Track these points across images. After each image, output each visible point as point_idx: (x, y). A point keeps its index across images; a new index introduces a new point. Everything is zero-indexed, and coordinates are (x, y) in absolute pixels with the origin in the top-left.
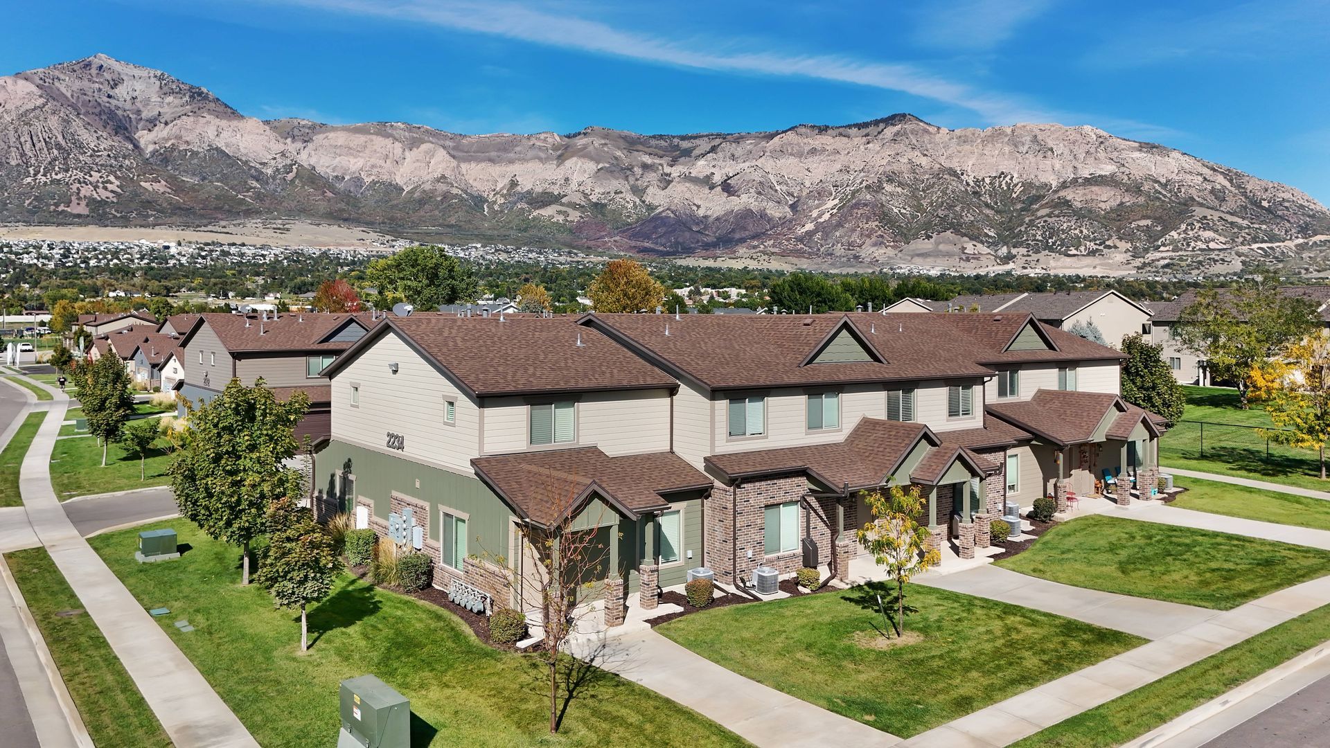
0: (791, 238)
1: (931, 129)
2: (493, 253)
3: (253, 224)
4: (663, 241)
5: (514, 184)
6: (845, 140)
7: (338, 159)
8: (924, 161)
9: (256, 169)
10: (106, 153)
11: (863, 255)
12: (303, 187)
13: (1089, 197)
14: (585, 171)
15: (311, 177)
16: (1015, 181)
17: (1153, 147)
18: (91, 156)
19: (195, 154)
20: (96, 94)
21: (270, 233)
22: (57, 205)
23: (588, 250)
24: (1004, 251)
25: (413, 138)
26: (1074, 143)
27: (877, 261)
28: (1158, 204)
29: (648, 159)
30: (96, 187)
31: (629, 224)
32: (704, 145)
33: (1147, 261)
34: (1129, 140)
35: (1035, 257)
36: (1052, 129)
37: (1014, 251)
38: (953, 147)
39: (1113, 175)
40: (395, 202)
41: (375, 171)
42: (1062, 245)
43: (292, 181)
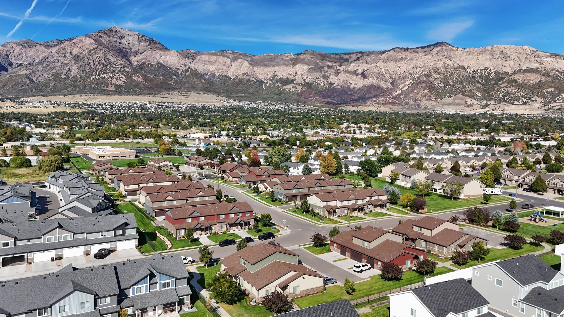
0: (390, 97)
1: (454, 49)
2: (267, 105)
3: (175, 93)
4: (336, 99)
5: (275, 75)
6: (416, 54)
7: (206, 66)
8: (451, 63)
9: (175, 71)
10: (120, 66)
11: (422, 105)
12: (193, 78)
13: (525, 78)
14: (304, 69)
15: (195, 74)
16: (492, 71)
17: (557, 55)
18: (115, 67)
19: (152, 65)
20: (115, 42)
21: (181, 97)
22: (104, 87)
23: (305, 103)
24: (484, 102)
25: (235, 57)
26: (520, 54)
27: (428, 107)
28: (557, 81)
29: (330, 64)
30: (117, 80)
31: (322, 91)
32: (354, 57)
33: (550, 107)
34: (546, 52)
35: (498, 105)
36: (510, 47)
37: (489, 103)
38: (464, 56)
39: (537, 68)
40: (228, 83)
41: (220, 71)
42: (511, 100)
43: (189, 75)
